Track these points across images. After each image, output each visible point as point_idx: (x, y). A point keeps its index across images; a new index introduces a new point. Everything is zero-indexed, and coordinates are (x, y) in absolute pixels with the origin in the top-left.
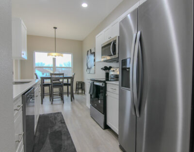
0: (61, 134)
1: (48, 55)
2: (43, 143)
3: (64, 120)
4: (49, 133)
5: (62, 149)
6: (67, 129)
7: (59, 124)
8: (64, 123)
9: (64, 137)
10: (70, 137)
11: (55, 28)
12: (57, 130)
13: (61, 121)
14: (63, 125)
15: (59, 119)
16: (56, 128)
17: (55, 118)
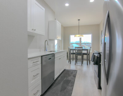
0: (70, 82)
1: (75, 36)
2: (59, 84)
3: (76, 75)
4: (65, 79)
5: (65, 90)
6: (74, 81)
7: (72, 77)
8: (75, 77)
9: (70, 84)
10: (73, 86)
11: (79, 20)
12: (69, 79)
13: (74, 75)
14: (74, 78)
15: (74, 73)
16: (69, 78)
17: (72, 73)
